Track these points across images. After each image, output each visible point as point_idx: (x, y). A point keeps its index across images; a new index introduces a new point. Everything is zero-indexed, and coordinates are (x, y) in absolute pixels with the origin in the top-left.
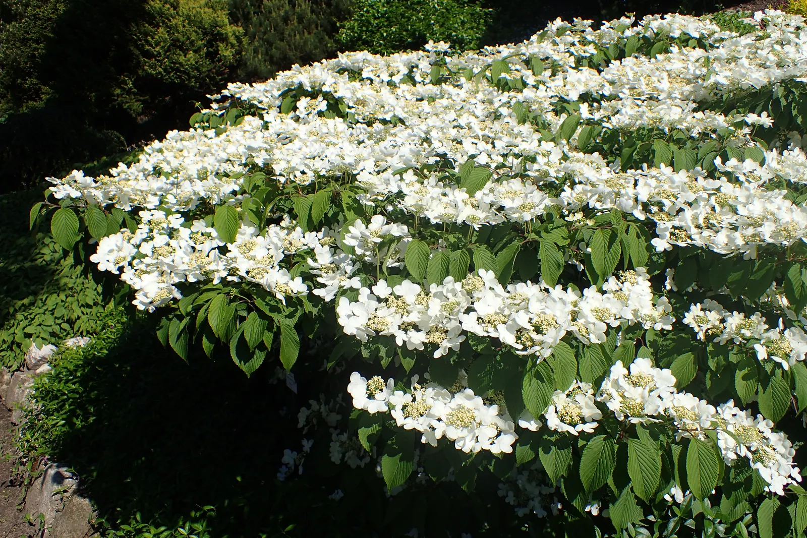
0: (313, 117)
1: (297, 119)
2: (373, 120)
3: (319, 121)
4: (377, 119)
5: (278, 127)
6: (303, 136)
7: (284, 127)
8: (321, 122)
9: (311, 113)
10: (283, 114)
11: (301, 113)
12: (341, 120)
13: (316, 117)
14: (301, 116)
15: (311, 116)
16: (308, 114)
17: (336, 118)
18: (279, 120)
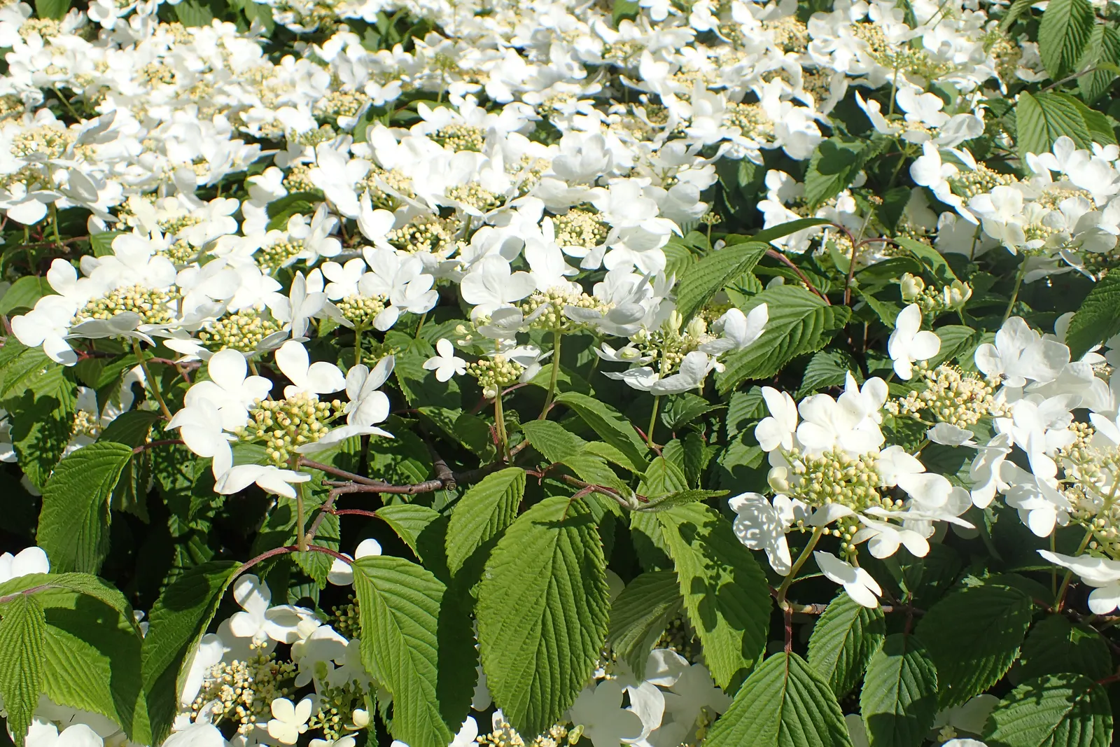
0: (145, 24)
1: (93, 32)
2: (328, 22)
3: (166, 35)
4: (338, 21)
5: (42, 63)
6: (130, 89)
7: (59, 61)
8: (170, 38)
9: (134, 11)
10: (46, 21)
11: (104, 13)
12: (230, 27)
13: (153, 24)
14: (107, 24)
15: (136, 22)
16: (127, 18)
17: (216, 22)
18: (35, 41)
